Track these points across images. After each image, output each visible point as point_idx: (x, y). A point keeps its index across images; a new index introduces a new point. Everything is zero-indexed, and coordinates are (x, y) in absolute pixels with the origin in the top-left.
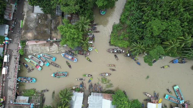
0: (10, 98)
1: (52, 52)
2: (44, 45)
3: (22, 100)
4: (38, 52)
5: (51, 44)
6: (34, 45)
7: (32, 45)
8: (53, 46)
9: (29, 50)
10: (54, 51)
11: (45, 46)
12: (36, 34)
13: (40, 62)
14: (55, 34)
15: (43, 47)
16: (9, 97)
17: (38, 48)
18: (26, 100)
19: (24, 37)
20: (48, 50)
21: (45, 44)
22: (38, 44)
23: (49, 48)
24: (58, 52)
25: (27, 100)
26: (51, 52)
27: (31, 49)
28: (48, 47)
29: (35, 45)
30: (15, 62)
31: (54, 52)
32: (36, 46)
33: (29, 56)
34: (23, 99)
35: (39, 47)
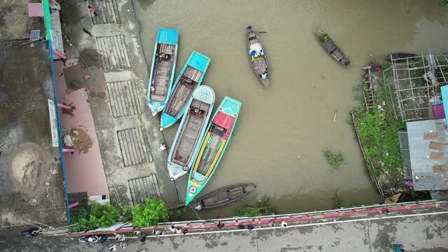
0: (439, 231)
1: (136, 53)
2: (97, 97)
3: (433, 156)
4: (144, 131)
5: (91, 59)
6: (104, 157)
7: (106, 168)
8: (101, 47)
9: (139, 183)
10: (130, 48)
11: (102, 96)
12: (15, 134)
13: (197, 112)
14: (13, 23)
15: (111, 102)
16: (430, 237)
17: (117, 128)
18: (427, 136)
19: (44, 201)
20: (127, 75)
21: (92, 95)
22: (99, 135)
23: (115, 70)
24: (131, 26)
25: (429, 126)
26: (134, 60)
27: (131, 169)
28: (109, 76)
29: (103, 148)
30: (215, 244)
31: (136, 45)
32: (112, 143)
33: (175, 177)
34: (428, 152)
35: (113, 126)
